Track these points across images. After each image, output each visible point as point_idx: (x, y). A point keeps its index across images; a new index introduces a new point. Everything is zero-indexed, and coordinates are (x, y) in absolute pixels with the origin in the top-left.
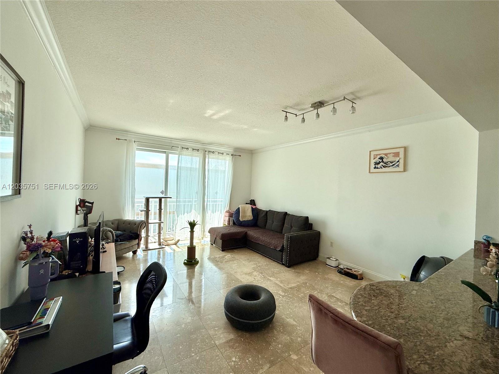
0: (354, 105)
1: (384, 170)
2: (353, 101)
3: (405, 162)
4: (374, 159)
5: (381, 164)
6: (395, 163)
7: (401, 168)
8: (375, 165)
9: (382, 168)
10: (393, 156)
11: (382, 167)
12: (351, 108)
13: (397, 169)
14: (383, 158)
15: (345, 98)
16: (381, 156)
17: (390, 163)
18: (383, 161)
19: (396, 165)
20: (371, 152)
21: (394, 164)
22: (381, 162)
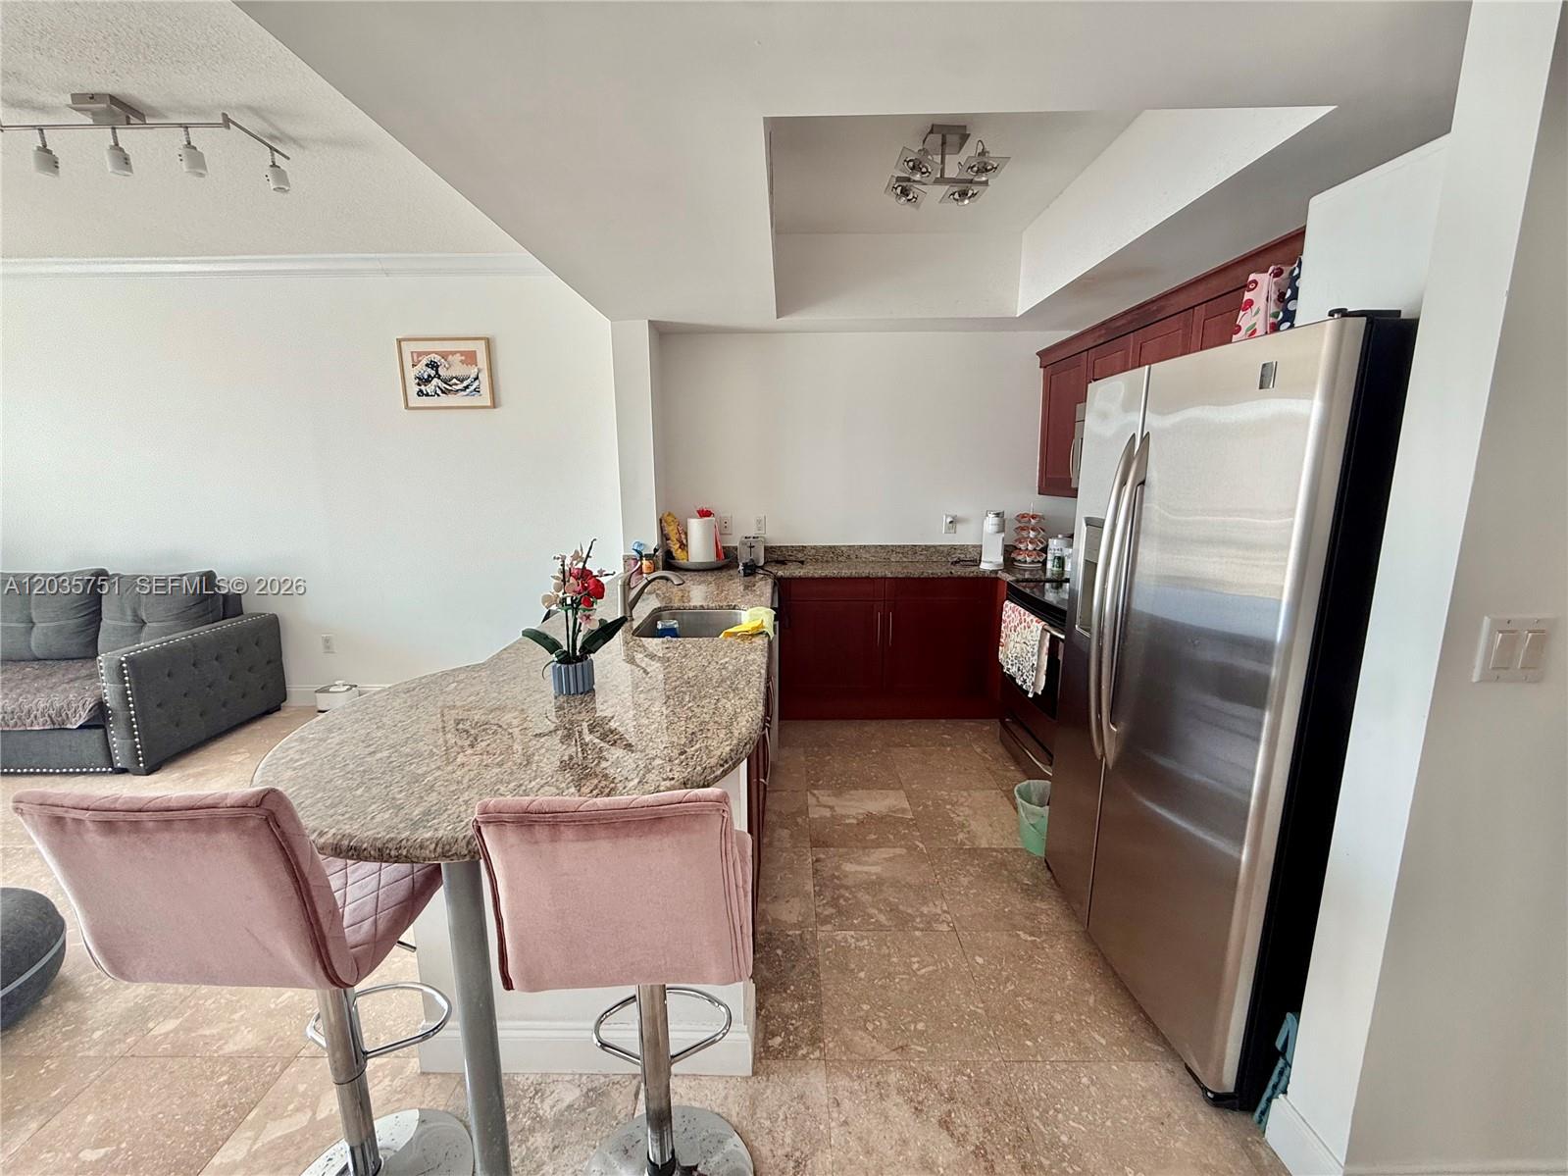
0: (278, 158)
1: (445, 400)
2: (273, 145)
3: (492, 381)
4: (414, 366)
5: (435, 381)
6: (469, 381)
7: (485, 398)
8: (419, 385)
9: (438, 395)
10: (462, 362)
11: (439, 392)
12: (268, 167)
13: (476, 401)
14: (438, 366)
15: (227, 122)
16: (432, 357)
17: (458, 382)
18: (440, 376)
19: (472, 388)
20: (402, 343)
21: (469, 386)
22: (435, 377)
